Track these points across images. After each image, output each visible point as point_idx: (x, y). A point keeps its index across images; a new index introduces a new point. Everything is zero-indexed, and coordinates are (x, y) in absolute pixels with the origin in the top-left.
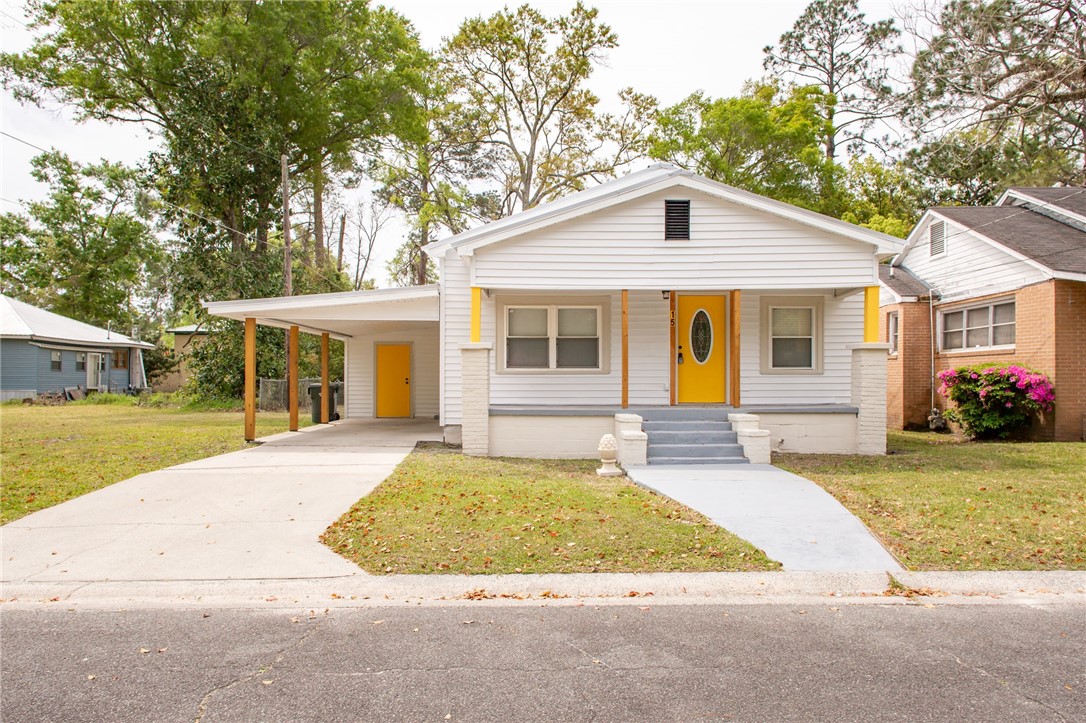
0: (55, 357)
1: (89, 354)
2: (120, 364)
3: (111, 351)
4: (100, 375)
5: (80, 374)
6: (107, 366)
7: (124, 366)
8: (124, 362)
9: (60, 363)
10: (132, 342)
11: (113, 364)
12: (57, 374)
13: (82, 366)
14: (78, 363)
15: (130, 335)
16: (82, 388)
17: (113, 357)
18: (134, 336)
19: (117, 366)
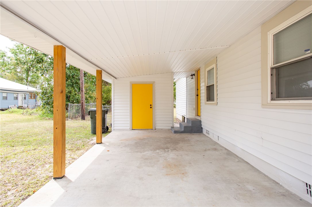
0: (5, 95)
1: (19, 94)
2: (33, 97)
3: (28, 93)
4: (23, 101)
5: (16, 101)
6: (27, 98)
7: (34, 98)
8: (34, 97)
9: (7, 97)
10: (37, 90)
11: (30, 97)
12: (6, 101)
13: (17, 98)
14: (14, 97)
15: (36, 88)
16: (16, 106)
17: (30, 95)
18: (38, 88)
19: (31, 98)
